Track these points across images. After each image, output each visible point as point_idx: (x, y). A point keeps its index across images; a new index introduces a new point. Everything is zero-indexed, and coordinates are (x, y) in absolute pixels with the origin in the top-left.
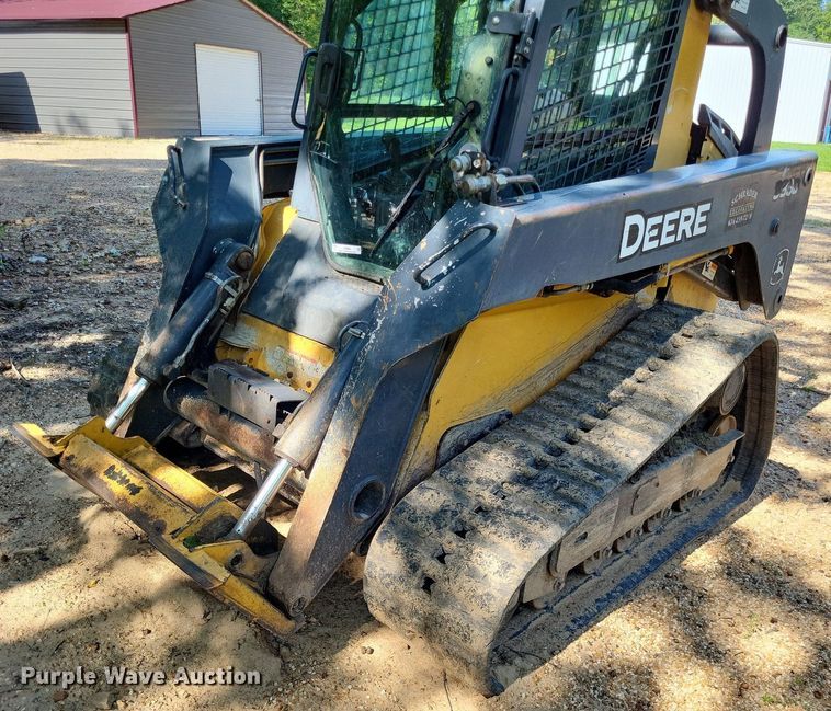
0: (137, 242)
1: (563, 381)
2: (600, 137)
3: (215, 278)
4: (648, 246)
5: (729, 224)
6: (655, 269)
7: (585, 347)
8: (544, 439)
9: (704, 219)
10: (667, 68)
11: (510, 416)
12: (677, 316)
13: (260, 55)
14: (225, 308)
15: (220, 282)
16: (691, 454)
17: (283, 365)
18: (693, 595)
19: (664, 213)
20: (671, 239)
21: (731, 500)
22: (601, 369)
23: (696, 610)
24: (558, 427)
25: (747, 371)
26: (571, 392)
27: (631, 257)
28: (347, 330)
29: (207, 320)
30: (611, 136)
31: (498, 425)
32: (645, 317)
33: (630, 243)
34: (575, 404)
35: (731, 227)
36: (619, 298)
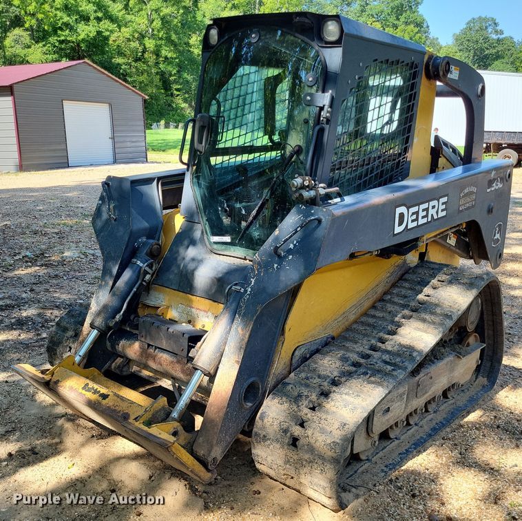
0: (43, 247)
1: (365, 314)
2: (375, 161)
3: (139, 263)
4: (411, 225)
5: (461, 209)
6: (417, 240)
7: (376, 293)
8: (358, 350)
9: (444, 207)
10: (412, 116)
11: (333, 338)
12: (433, 269)
13: (110, 105)
14: (145, 281)
15: (141, 265)
16: (451, 358)
17: (185, 316)
18: (461, 449)
19: (418, 205)
20: (425, 220)
21: (481, 390)
22: (388, 305)
23: (464, 458)
24: (365, 342)
25: (482, 303)
26: (371, 320)
27: (401, 232)
28: (231, 287)
29: (135, 289)
30: (381, 160)
31: (326, 344)
32: (413, 271)
33: (400, 224)
34: (374, 327)
35: (462, 211)
36: (396, 260)
